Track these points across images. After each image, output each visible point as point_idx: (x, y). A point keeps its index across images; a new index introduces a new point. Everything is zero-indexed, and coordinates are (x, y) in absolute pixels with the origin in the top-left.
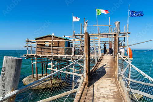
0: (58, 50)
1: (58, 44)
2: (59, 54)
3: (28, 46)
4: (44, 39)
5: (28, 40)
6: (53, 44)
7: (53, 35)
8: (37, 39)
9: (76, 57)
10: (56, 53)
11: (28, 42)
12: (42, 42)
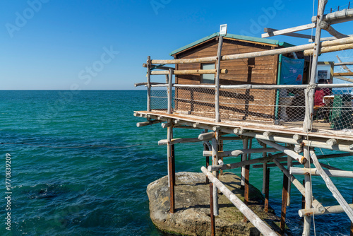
0: (247, 97)
1: (250, 70)
2: (252, 114)
3: (151, 84)
4: (200, 52)
5: (150, 61)
6: (223, 71)
7: (223, 31)
8: (178, 56)
9: (324, 140)
10: (240, 111)
11: (151, 67)
12: (193, 65)
